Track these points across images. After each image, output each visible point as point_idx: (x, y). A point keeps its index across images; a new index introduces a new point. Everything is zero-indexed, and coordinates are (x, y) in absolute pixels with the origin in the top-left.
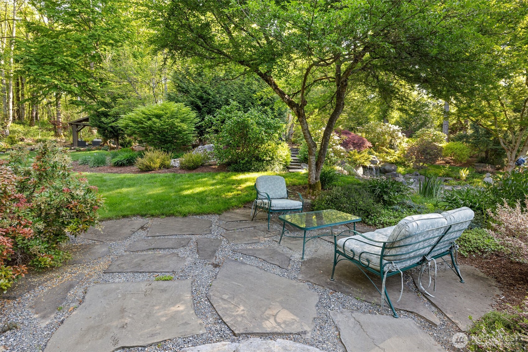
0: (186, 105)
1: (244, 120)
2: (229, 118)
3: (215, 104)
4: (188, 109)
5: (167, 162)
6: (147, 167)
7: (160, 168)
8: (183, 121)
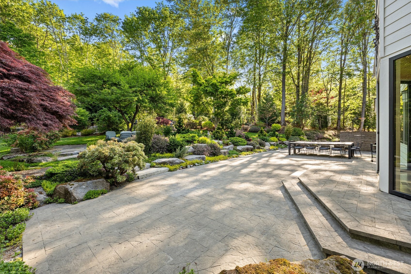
0: (83, 109)
1: (109, 115)
2: (103, 114)
3: (99, 108)
4: (85, 110)
5: (74, 133)
6: (65, 135)
7: (71, 136)
8: (82, 116)
